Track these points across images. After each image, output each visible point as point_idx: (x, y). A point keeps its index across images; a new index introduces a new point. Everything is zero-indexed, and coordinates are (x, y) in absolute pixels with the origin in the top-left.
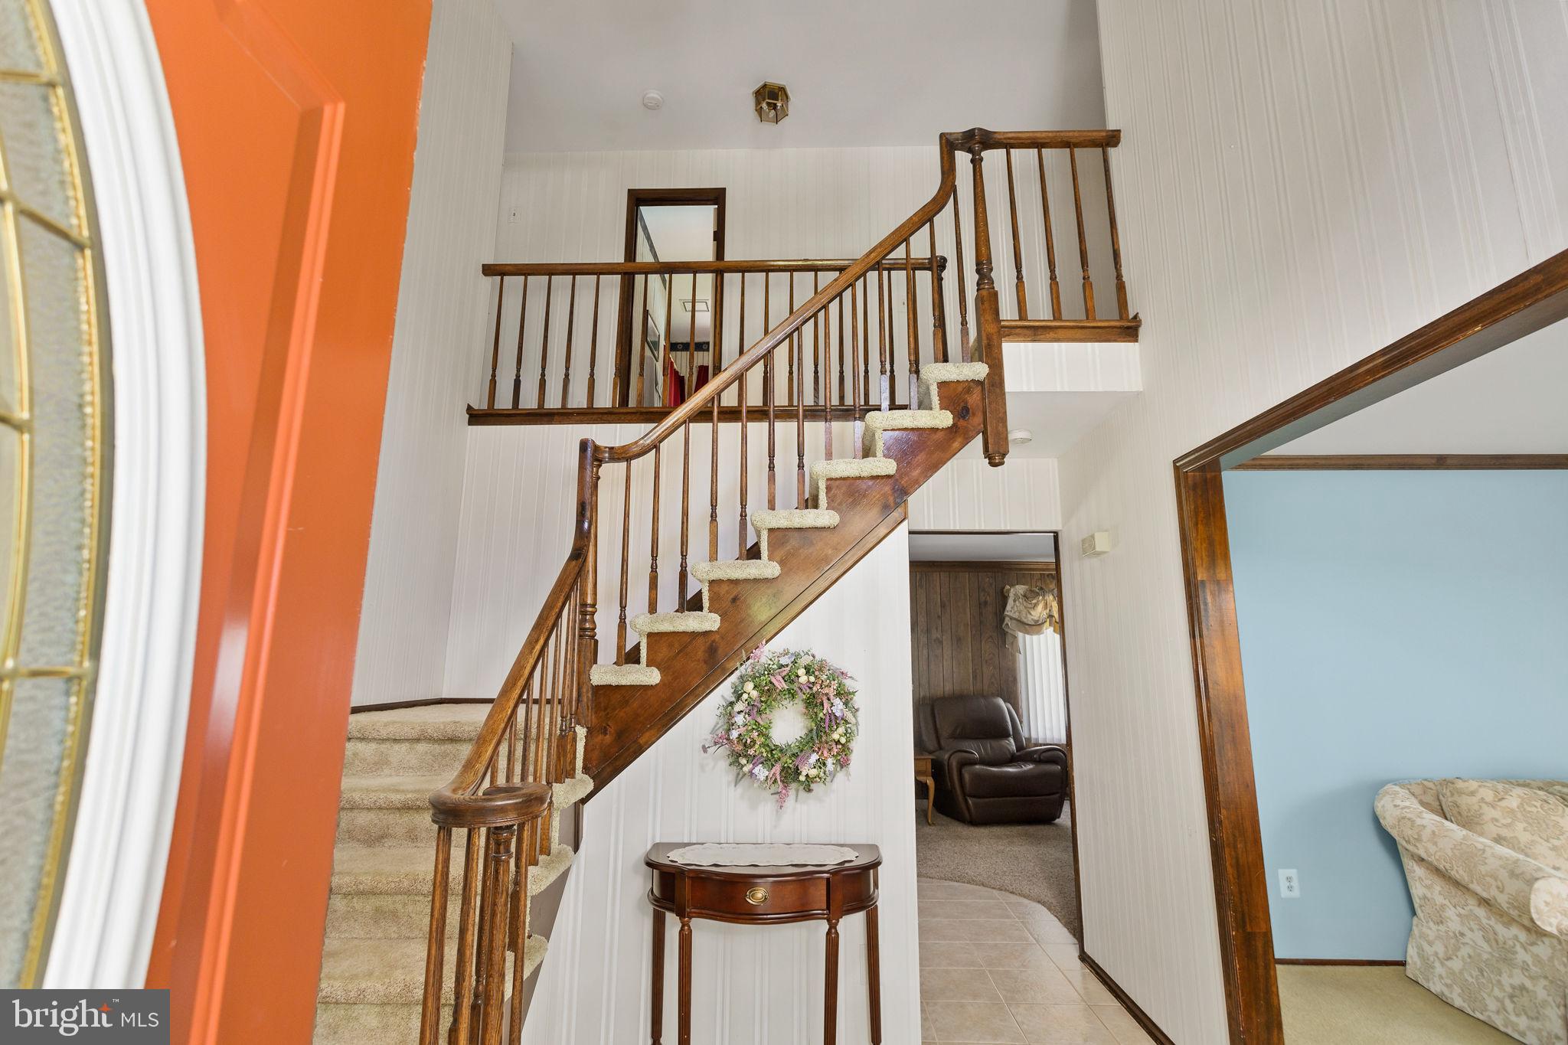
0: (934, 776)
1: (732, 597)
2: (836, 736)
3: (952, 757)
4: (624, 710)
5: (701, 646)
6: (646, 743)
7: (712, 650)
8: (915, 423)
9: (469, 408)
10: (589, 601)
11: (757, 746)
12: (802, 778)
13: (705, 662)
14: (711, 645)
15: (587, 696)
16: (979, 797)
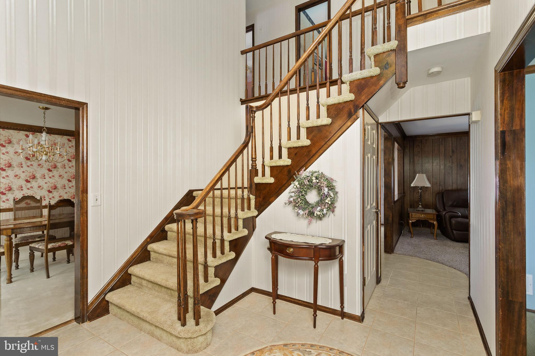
0: (438, 221)
1: (295, 153)
2: (327, 201)
3: (446, 214)
4: (265, 191)
5: (286, 170)
6: (271, 201)
7: (289, 171)
8: (362, 76)
9: (241, 99)
10: (254, 157)
11: (299, 203)
12: (315, 215)
13: (287, 175)
14: (289, 170)
15: (254, 186)
16: (457, 231)
